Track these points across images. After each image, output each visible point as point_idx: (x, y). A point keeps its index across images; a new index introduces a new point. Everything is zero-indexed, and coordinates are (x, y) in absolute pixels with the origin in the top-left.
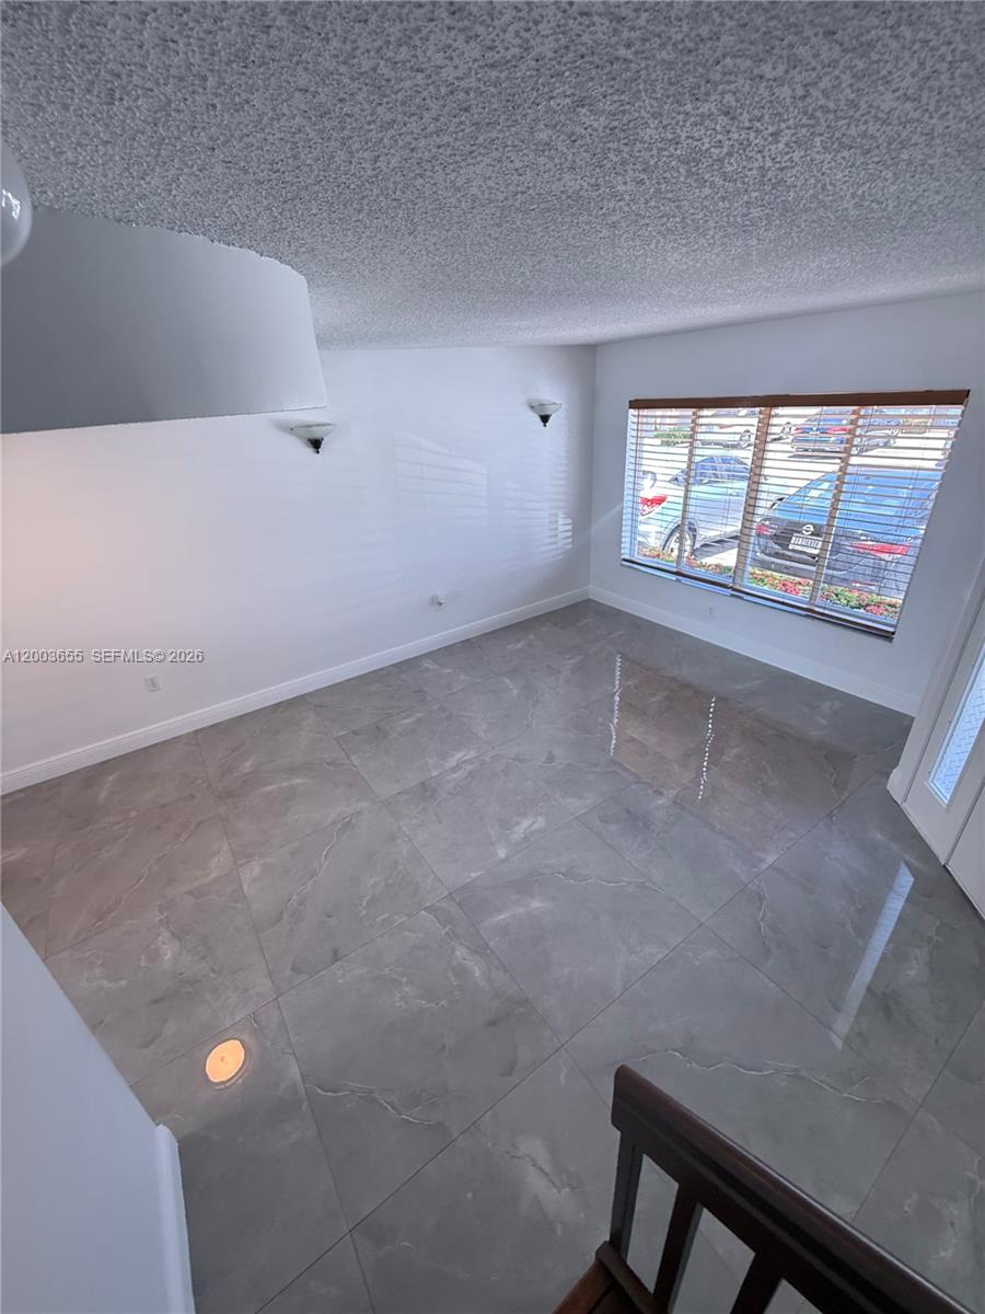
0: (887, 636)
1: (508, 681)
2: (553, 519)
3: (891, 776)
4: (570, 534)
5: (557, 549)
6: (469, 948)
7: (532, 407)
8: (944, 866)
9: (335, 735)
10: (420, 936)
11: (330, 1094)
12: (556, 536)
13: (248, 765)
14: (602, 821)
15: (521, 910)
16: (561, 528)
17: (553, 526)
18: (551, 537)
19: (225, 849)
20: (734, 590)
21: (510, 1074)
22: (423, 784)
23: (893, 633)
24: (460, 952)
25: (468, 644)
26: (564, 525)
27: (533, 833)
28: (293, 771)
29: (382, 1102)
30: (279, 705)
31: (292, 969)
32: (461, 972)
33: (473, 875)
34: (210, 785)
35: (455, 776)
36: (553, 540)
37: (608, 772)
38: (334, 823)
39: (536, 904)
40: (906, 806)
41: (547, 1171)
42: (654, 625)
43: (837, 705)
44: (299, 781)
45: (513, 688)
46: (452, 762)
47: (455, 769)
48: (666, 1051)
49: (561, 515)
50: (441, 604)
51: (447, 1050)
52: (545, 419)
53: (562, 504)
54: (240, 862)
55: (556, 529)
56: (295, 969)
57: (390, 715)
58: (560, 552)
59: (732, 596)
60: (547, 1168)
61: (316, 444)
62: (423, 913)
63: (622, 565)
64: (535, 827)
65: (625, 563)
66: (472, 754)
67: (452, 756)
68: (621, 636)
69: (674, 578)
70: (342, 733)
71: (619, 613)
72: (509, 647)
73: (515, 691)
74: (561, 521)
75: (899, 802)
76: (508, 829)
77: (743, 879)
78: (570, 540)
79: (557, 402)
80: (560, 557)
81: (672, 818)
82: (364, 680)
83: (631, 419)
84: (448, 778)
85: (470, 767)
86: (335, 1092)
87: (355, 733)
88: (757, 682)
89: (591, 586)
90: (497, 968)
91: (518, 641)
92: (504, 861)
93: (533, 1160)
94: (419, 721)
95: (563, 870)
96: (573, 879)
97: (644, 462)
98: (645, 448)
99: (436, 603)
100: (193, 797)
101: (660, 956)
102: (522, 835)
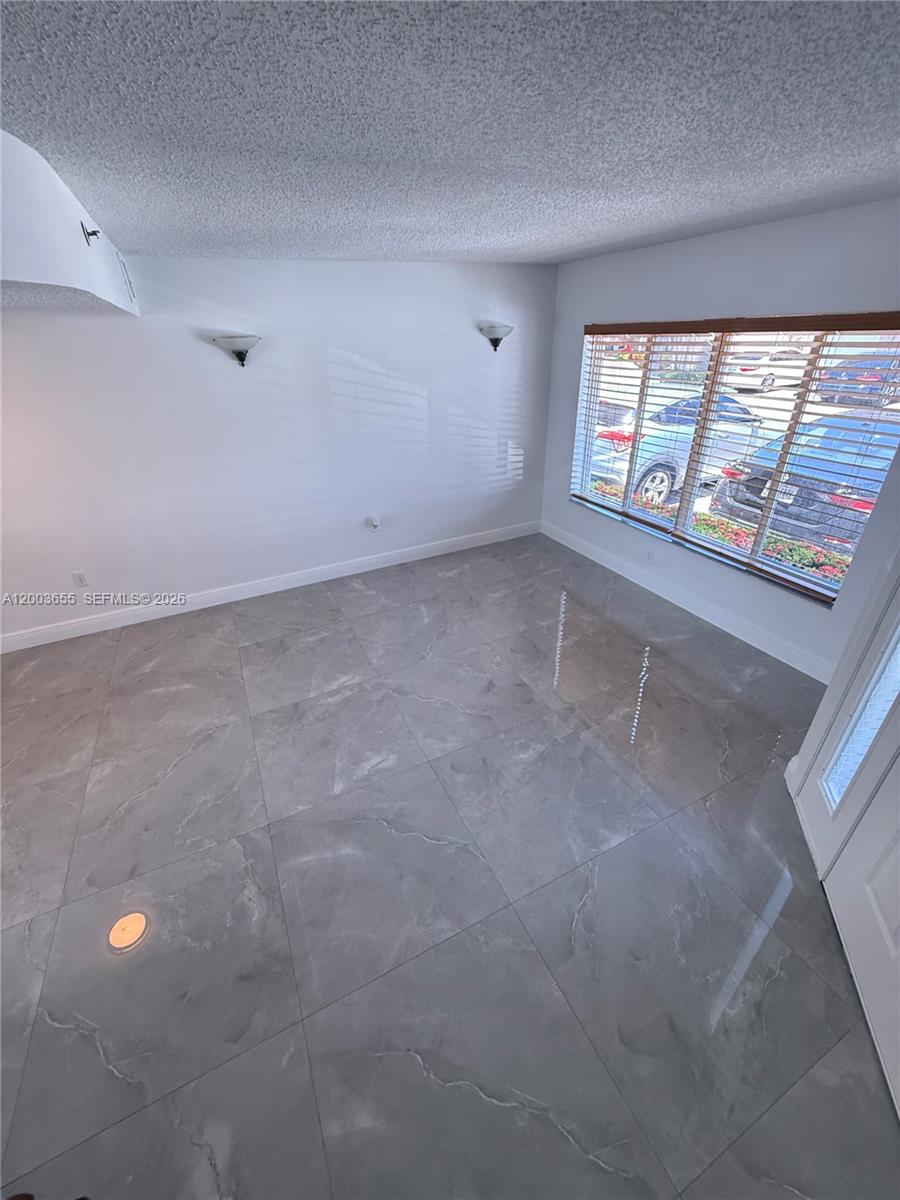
0: (827, 602)
1: (424, 609)
2: (503, 448)
3: (790, 764)
4: (521, 465)
5: (506, 480)
6: (259, 888)
7: (481, 330)
8: (821, 882)
9: (241, 645)
10: (219, 865)
11: (56, 1024)
12: (505, 466)
13: (150, 666)
14: (452, 768)
15: (329, 855)
16: (511, 459)
17: (503, 456)
18: (499, 467)
19: (90, 745)
20: (673, 535)
21: (235, 1042)
22: (296, 704)
23: (834, 599)
24: (250, 891)
25: (404, 568)
26: (515, 456)
27: (377, 772)
28: (186, 676)
29: (98, 1044)
30: (205, 610)
31: (88, 880)
32: (241, 914)
33: (300, 808)
34: (109, 681)
35: (330, 700)
36: (502, 470)
37: (482, 717)
38: (197, 734)
39: (347, 851)
40: (797, 801)
41: (219, 1170)
42: (594, 565)
43: (762, 672)
44: (187, 686)
45: (426, 615)
46: (335, 685)
47: (334, 693)
48: (408, 1050)
49: (511, 443)
50: (375, 527)
51: (186, 999)
52: (495, 343)
53: (512, 434)
54: (96, 760)
55: (506, 459)
56: (90, 882)
57: (299, 631)
58: (511, 482)
59: (674, 542)
60: (221, 1164)
61: (241, 356)
62: (234, 841)
63: (571, 501)
64: (384, 765)
65: (574, 498)
66: (357, 679)
67: (338, 679)
68: (556, 573)
69: (619, 518)
70: (247, 644)
71: (564, 549)
72: (440, 575)
73: (426, 620)
74: (511, 452)
75: (792, 795)
76: (356, 764)
77: (577, 859)
78: (521, 472)
79: (510, 325)
80: (508, 489)
81: (528, 776)
82: (290, 593)
83: (587, 346)
84: (322, 702)
85: (349, 693)
86: (60, 1023)
87: (258, 645)
88: (680, 637)
89: (542, 521)
90: (277, 916)
91: (452, 569)
92: (336, 797)
93: (212, 1153)
94: (322, 640)
95: (391, 817)
96: (395, 829)
97: (602, 393)
98: (603, 378)
99: (370, 524)
100: (90, 689)
101: (449, 934)
102: (366, 773)
